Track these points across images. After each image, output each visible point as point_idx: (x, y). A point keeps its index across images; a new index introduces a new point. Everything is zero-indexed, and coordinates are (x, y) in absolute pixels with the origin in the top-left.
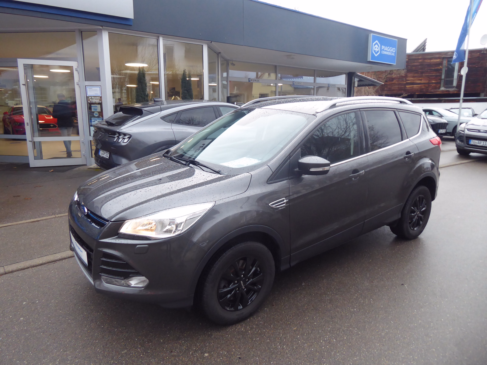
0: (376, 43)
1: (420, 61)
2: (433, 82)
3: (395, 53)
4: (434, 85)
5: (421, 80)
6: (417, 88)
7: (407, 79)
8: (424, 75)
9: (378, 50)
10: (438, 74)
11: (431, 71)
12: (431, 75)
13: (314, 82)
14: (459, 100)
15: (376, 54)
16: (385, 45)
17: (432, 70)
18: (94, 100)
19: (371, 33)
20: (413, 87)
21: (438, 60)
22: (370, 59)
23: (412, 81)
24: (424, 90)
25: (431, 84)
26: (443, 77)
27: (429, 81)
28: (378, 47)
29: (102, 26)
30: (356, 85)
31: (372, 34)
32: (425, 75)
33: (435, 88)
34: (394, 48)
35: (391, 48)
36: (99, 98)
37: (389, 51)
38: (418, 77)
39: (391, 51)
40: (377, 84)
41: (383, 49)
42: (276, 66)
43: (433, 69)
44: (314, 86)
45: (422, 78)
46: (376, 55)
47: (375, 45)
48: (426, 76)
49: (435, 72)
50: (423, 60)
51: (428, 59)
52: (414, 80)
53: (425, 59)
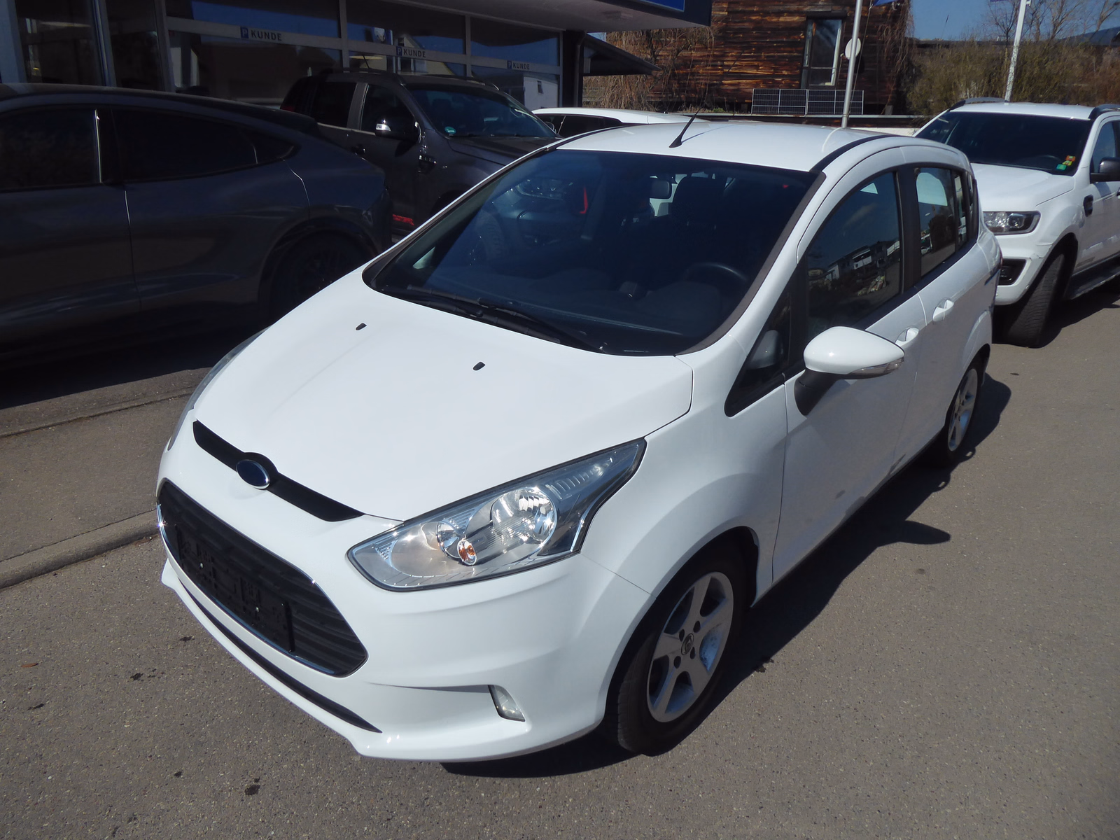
1: (754, 18)
2: (786, 74)
4: (787, 81)
5: (757, 67)
6: (749, 86)
7: (725, 63)
8: (763, 54)
10: (795, 54)
11: (781, 47)
12: (779, 56)
14: (841, 119)
17: (782, 42)
20: (739, 83)
21: (796, 18)
23: (736, 69)
25: (779, 80)
26: (806, 64)
27: (775, 70)
30: (587, 68)
38: (750, 59)
43: (785, 40)
45: (760, 63)
48: (768, 56)
49: (789, 49)
50: (761, 16)
51: (773, 13)
52: (741, 67)
53: (767, 13)
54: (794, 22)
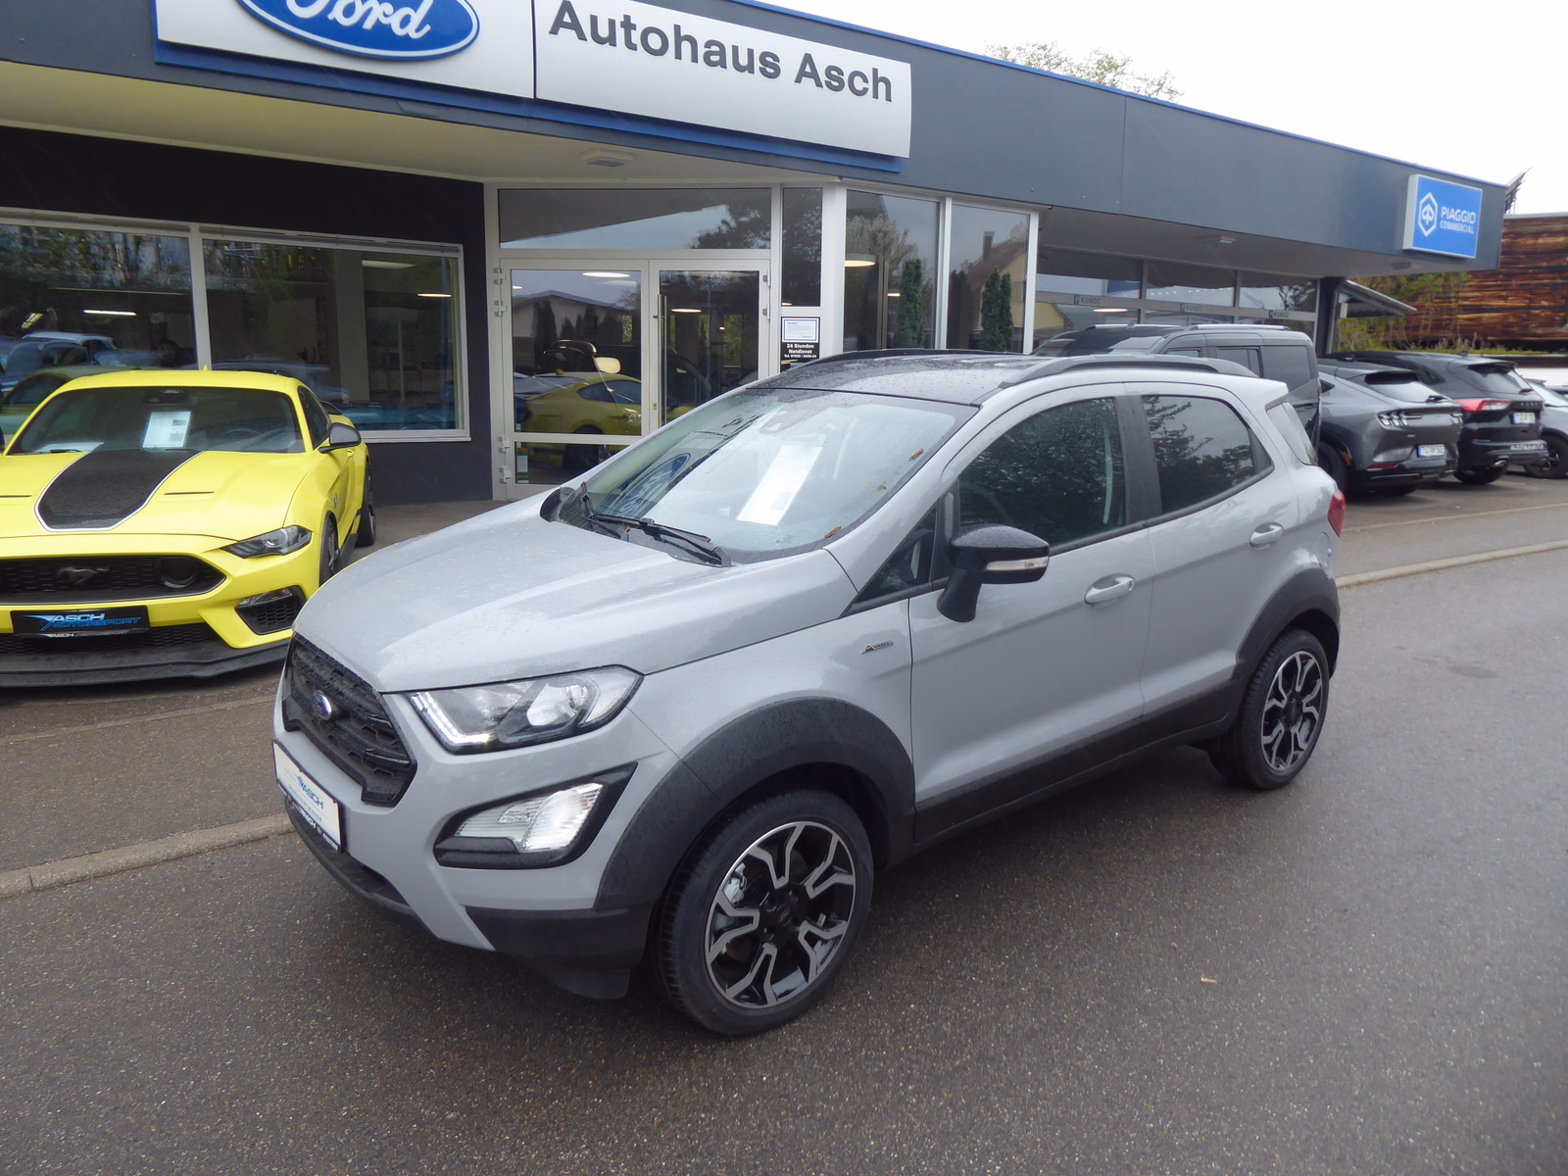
0: (1429, 201)
2: (1544, 303)
3: (1474, 226)
4: (1548, 313)
5: (1505, 298)
6: (1493, 321)
7: (1461, 294)
8: (1514, 282)
9: (1431, 219)
10: (1560, 281)
11: (1539, 273)
12: (1537, 285)
13: (1234, 305)
15: (1427, 228)
16: (1450, 206)
17: (1541, 267)
18: (799, 352)
19: (1414, 173)
20: (1479, 318)
21: (1561, 239)
22: (1408, 243)
23: (1475, 302)
24: (1516, 329)
25: (1537, 312)
27: (1529, 299)
28: (1432, 212)
29: (841, 177)
30: (1343, 314)
31: (1418, 175)
32: (1520, 283)
33: (1550, 322)
34: (1473, 213)
35: (1465, 212)
36: (813, 346)
37: (1461, 222)
38: (1496, 288)
39: (1464, 221)
40: (1398, 312)
41: (1445, 218)
42: (1140, 263)
43: (1545, 264)
44: (1232, 318)
45: (1512, 293)
46: (1426, 234)
47: (1424, 205)
48: (1520, 285)
49: (1551, 276)
50: (1513, 238)
51: (1528, 234)
52: (1482, 298)
53: (1520, 235)
54: (1556, 244)
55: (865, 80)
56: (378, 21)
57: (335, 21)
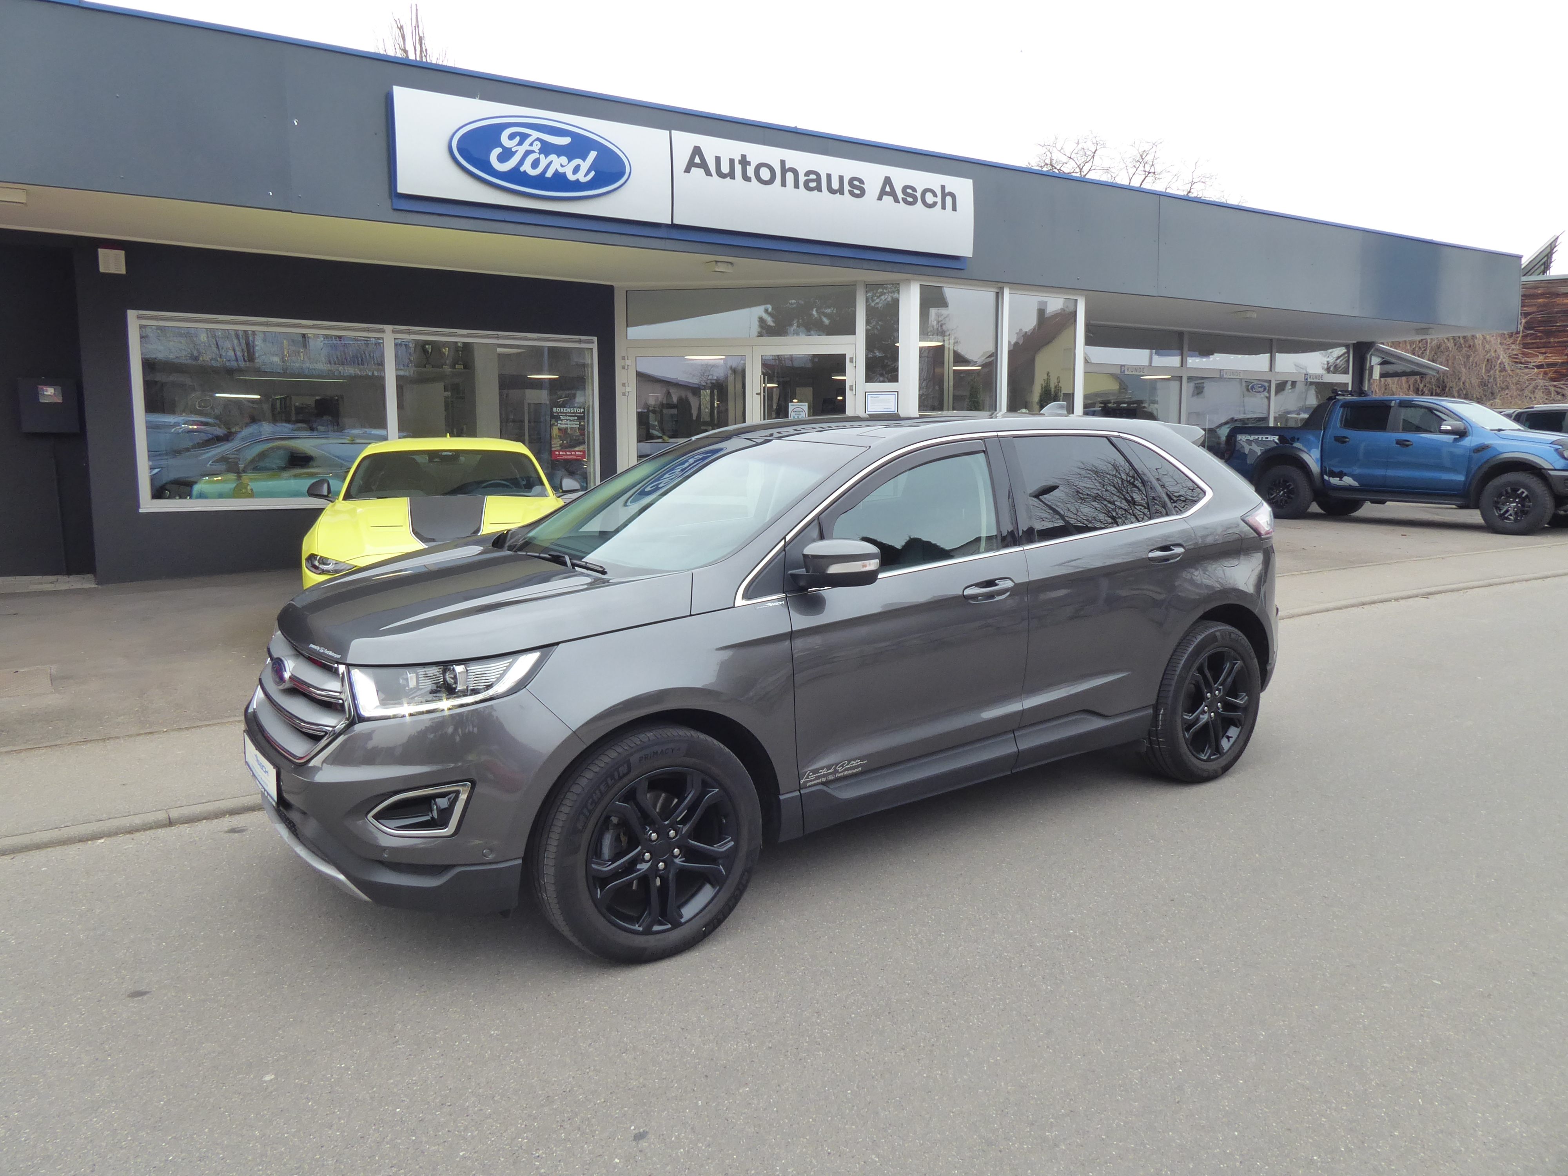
1: (1540, 300)
8: (1552, 340)
13: (1271, 370)
29: (915, 275)
30: (1376, 375)
32: (1557, 340)
40: (1431, 372)
42: (1181, 334)
44: (1270, 382)
45: (1548, 350)
48: (1558, 342)
50: (1549, 298)
53: (1556, 295)
55: (935, 195)
56: (557, 170)
57: (525, 171)
